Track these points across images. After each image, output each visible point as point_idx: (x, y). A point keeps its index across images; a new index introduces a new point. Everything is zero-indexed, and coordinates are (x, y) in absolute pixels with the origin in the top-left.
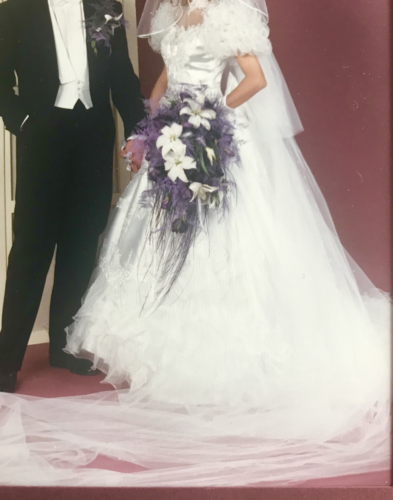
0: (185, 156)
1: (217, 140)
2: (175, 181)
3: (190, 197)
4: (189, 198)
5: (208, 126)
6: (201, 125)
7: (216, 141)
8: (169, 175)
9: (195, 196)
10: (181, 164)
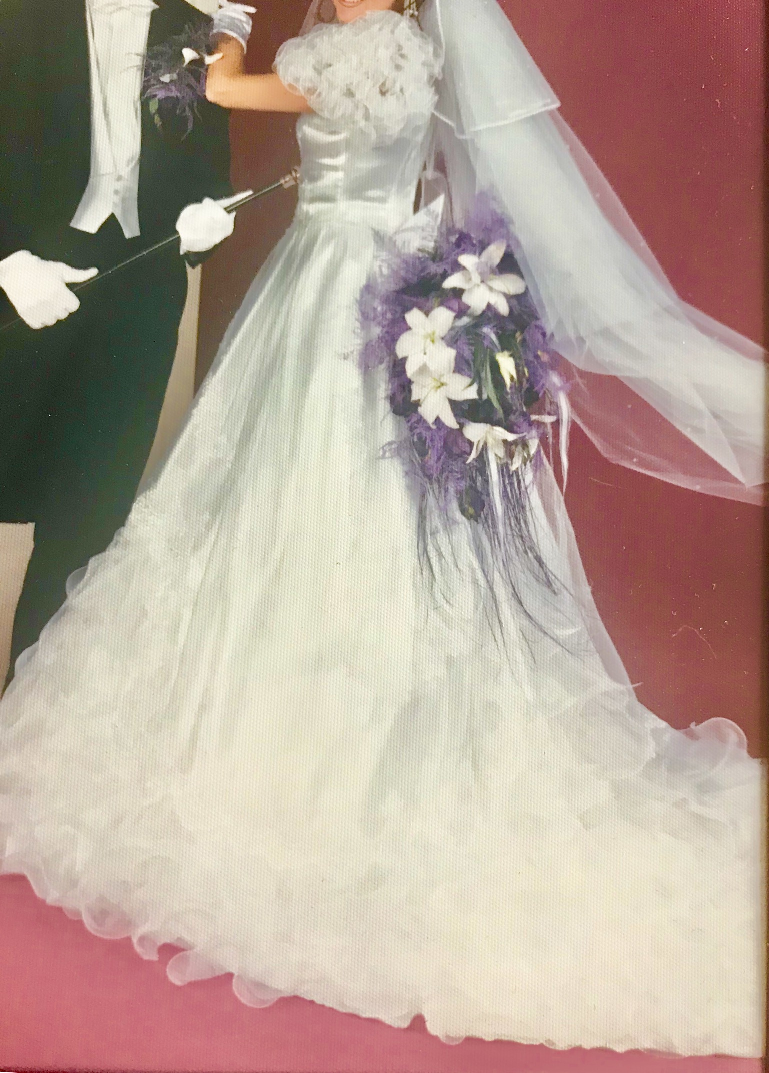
0: (454, 372)
1: (522, 332)
2: (433, 424)
3: (468, 450)
4: (465, 453)
5: (503, 308)
6: (489, 306)
7: (519, 336)
8: (421, 410)
9: (477, 449)
10: (445, 387)
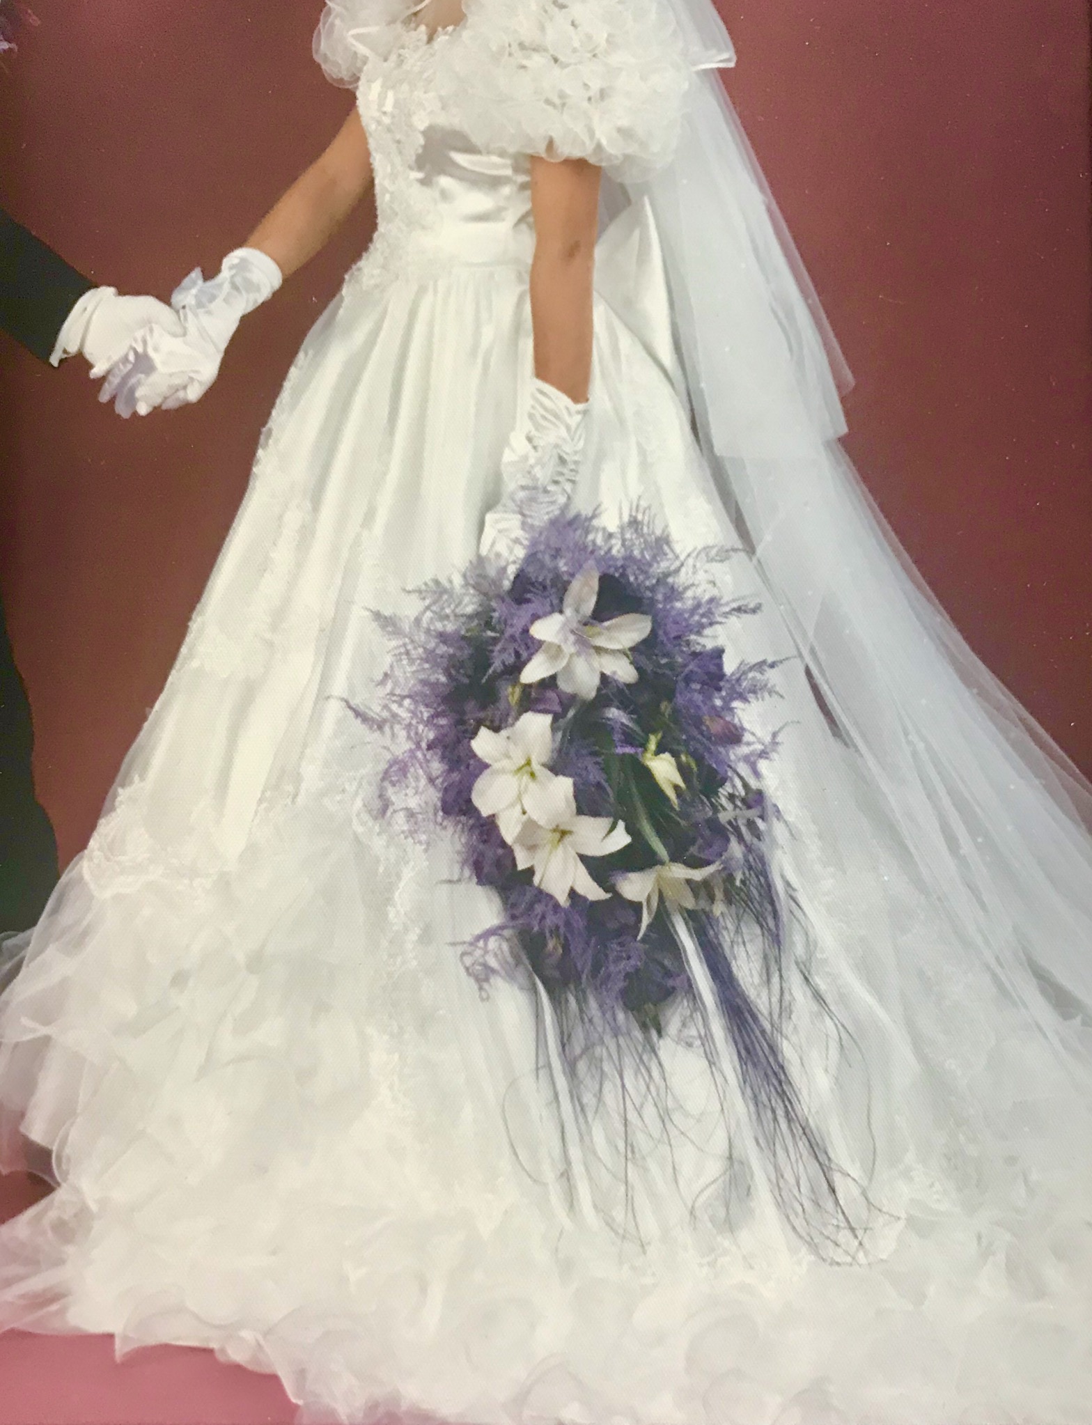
0: (579, 814)
1: (670, 700)
2: (566, 900)
4: (631, 925)
5: (624, 672)
7: (665, 707)
9: (649, 909)
10: (569, 838)
